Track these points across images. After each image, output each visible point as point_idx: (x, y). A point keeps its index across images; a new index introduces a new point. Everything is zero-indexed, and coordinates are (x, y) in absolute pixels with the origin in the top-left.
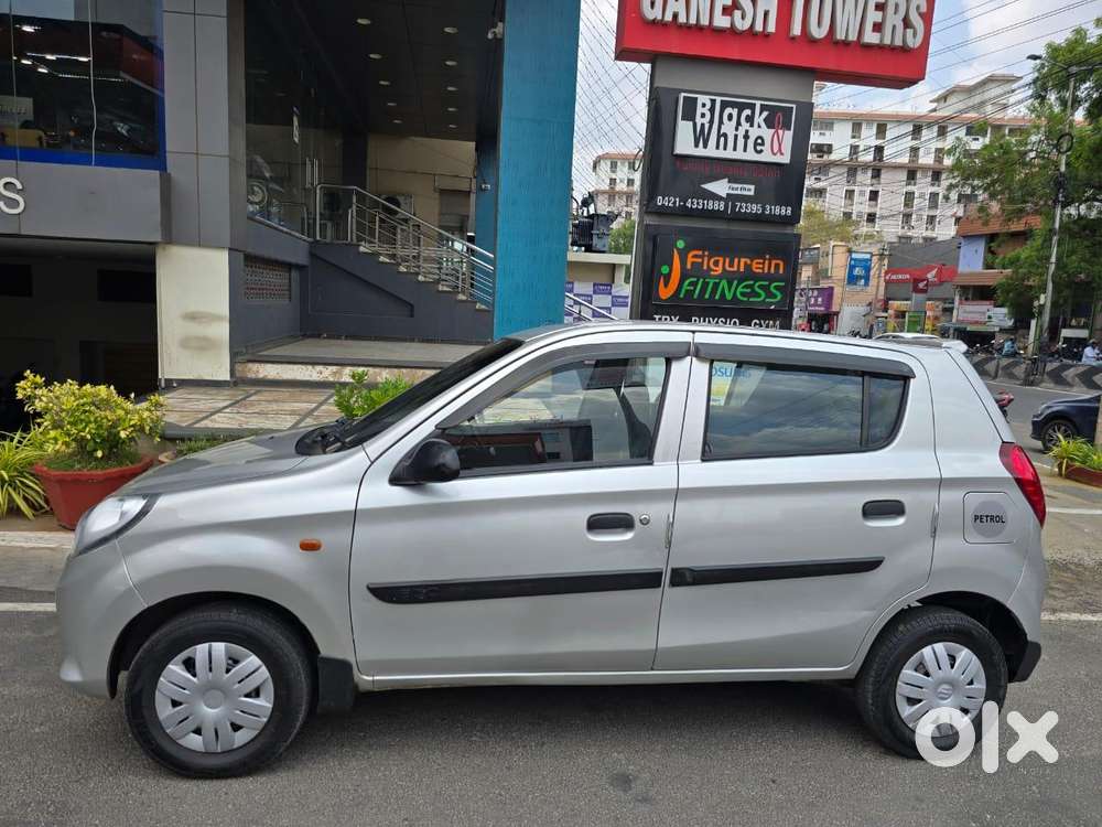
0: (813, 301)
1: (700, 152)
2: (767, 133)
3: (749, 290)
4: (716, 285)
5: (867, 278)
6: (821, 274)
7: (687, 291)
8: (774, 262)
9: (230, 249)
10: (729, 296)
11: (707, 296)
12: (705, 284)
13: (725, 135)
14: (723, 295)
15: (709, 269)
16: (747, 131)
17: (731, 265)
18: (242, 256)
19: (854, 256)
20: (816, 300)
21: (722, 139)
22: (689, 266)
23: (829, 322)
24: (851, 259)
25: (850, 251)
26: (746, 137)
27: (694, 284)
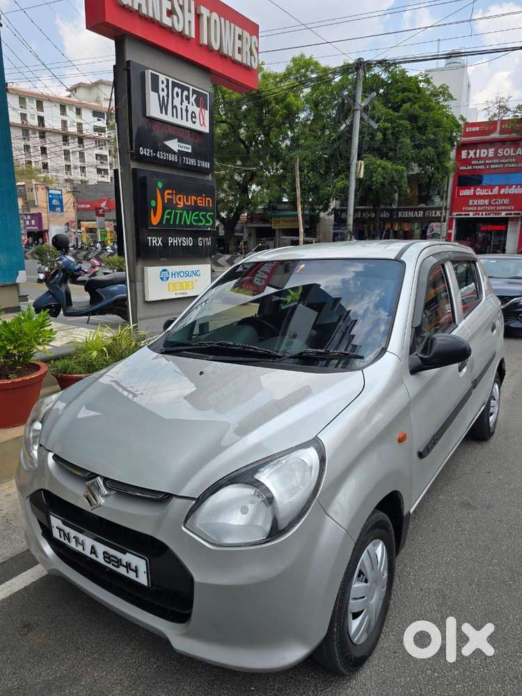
0: (28, 223)
1: (163, 117)
2: (197, 110)
3: (197, 218)
4: (181, 214)
5: (62, 206)
6: (29, 204)
7: (167, 219)
8: (207, 199)
10: (188, 223)
11: (177, 222)
12: (176, 214)
13: (176, 107)
14: (185, 222)
15: (177, 204)
16: (187, 107)
17: (187, 201)
19: (51, 192)
20: (30, 222)
21: (175, 110)
22: (166, 201)
23: (42, 237)
24: (49, 194)
25: (48, 189)
26: (187, 111)
27: (170, 214)
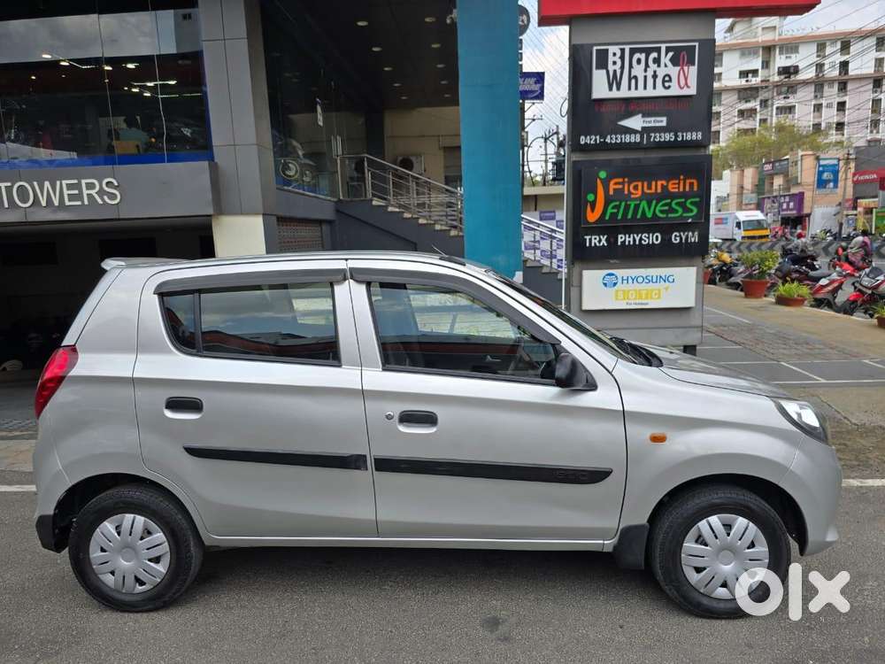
0: (785, 206)
1: (615, 94)
2: (673, 71)
3: (666, 208)
4: (637, 207)
5: (836, 181)
6: (791, 181)
7: (611, 213)
8: (688, 181)
9: (263, 214)
10: (649, 215)
11: (629, 216)
12: (627, 207)
13: (636, 77)
14: (644, 213)
15: (630, 193)
16: (655, 72)
17: (650, 188)
18: (274, 218)
19: (822, 162)
20: (788, 205)
21: (633, 81)
22: (611, 193)
23: (801, 223)
24: (820, 166)
25: (818, 159)
26: (655, 76)
27: (617, 207)
